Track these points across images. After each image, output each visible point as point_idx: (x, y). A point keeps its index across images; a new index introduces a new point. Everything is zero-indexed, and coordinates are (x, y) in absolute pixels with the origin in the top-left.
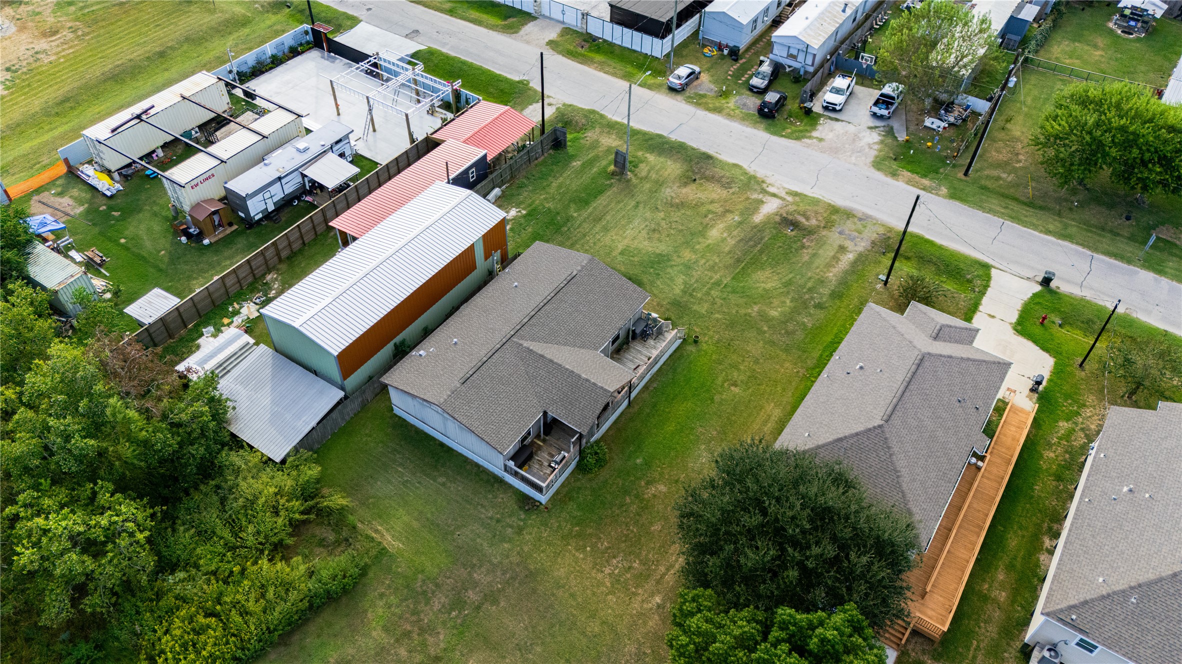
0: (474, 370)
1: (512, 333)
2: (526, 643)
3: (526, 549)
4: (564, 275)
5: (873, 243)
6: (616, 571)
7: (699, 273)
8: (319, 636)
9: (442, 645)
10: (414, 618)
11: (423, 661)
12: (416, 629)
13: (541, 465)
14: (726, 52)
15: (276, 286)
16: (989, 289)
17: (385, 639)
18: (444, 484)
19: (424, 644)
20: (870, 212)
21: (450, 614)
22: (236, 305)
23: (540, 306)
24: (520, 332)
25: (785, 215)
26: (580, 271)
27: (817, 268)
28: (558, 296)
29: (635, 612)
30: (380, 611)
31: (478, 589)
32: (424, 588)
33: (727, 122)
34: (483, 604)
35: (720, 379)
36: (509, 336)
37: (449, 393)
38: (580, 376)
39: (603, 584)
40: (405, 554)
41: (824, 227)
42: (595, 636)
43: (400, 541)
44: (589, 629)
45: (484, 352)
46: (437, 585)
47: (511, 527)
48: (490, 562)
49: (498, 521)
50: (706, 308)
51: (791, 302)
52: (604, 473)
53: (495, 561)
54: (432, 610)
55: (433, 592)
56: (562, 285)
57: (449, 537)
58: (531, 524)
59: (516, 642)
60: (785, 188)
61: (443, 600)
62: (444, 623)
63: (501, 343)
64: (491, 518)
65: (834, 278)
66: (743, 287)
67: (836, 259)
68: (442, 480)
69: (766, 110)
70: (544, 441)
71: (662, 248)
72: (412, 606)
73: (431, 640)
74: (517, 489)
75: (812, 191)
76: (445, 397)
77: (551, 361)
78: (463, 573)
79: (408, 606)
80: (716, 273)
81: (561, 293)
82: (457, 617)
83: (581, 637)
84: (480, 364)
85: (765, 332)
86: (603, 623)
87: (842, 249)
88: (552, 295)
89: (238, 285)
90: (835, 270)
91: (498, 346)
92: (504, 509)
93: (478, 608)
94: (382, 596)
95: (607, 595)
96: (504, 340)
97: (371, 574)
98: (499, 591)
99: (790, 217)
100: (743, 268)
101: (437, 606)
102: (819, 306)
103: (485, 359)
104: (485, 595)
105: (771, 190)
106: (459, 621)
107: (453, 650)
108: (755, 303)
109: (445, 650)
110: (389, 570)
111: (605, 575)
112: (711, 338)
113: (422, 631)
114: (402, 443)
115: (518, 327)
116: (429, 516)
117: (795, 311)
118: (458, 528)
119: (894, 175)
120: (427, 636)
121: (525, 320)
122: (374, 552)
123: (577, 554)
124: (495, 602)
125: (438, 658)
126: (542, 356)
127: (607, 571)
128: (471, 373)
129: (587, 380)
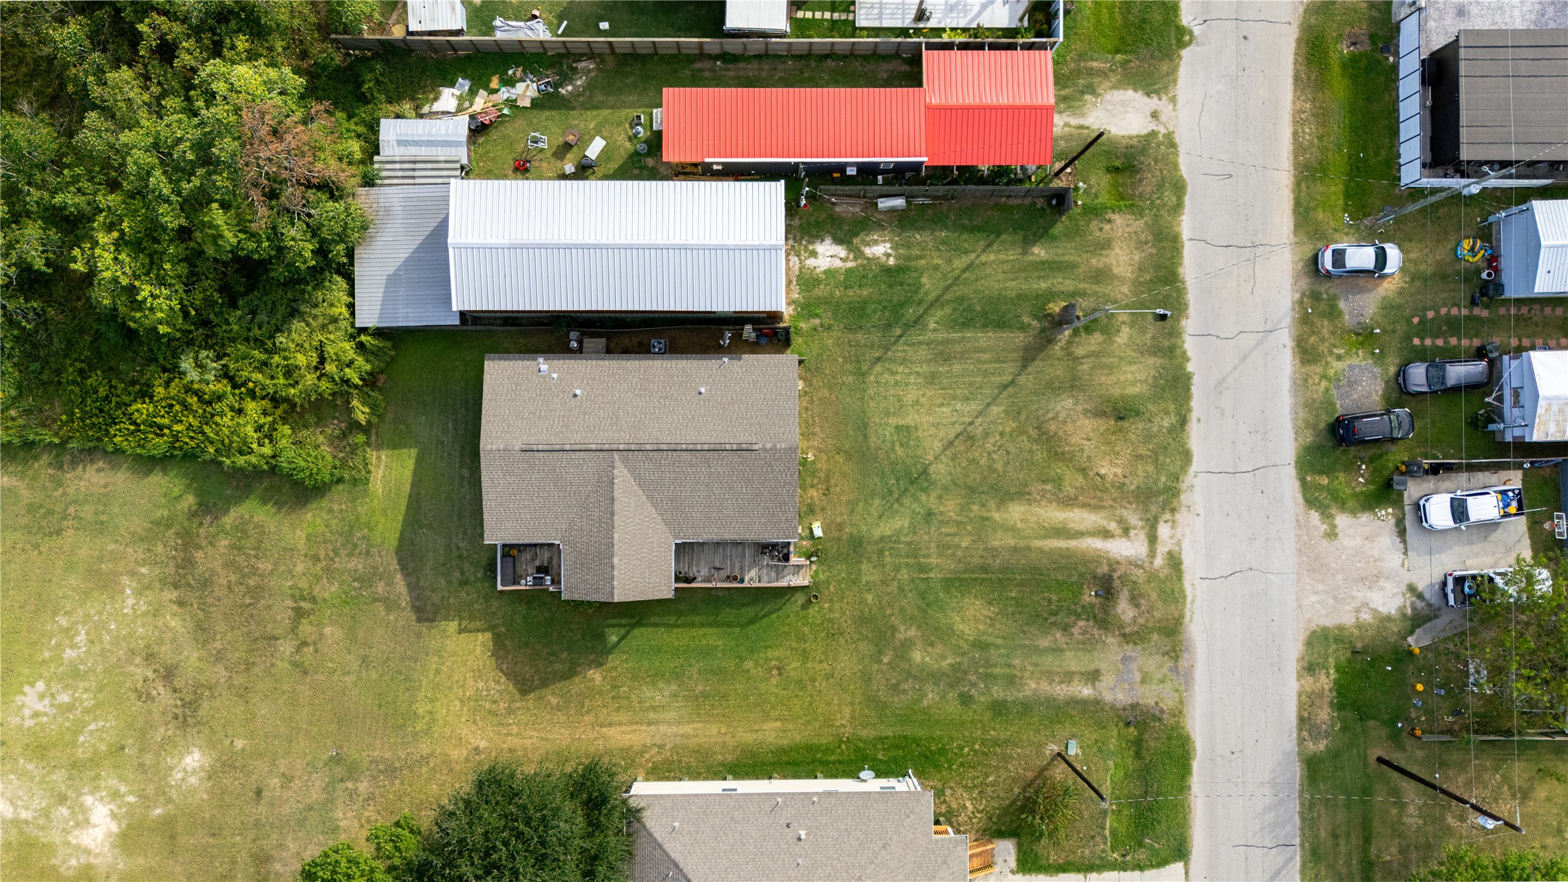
0: (546, 447)
1: (621, 447)
2: (372, 662)
3: (452, 600)
4: (743, 438)
5: (1134, 706)
6: (485, 693)
7: (926, 537)
9: (327, 595)
10: (332, 555)
12: (324, 563)
13: (533, 560)
14: (1483, 276)
15: (579, 83)
16: (1137, 873)
17: (302, 545)
18: (462, 478)
19: (318, 579)
20: (1200, 673)
21: (354, 581)
22: (519, 74)
23: (679, 447)
24: (630, 454)
25: (1116, 575)
26: (765, 450)
27: (1036, 665)
28: (708, 454)
29: (459, 732)
30: (319, 521)
32: (359, 542)
33: (1285, 384)
34: (380, 602)
35: (777, 653)
36: (615, 447)
37: (502, 447)
38: (612, 556)
39: (466, 690)
40: (376, 501)
41: (1124, 635)
42: (415, 714)
43: (384, 487)
44: (418, 705)
45: (577, 438)
46: (368, 552)
47: (462, 573)
48: (418, 579)
49: (460, 557)
50: (872, 578)
51: (951, 665)
53: (422, 583)
54: (347, 563)
55: (361, 553)
56: (728, 447)
57: (416, 526)
59: (368, 653)
60: (1179, 544)
61: (360, 566)
62: (344, 582)
63: (599, 447)
64: (458, 548)
65: (1029, 693)
66: (937, 600)
67: (1068, 677)
71: (940, 470)
72: (339, 544)
73: (324, 582)
75: (1197, 581)
76: (494, 447)
77: (613, 514)
79: (337, 541)
80: (940, 555)
81: (716, 454)
82: (355, 589)
83: (407, 703)
84: (558, 447)
85: (880, 662)
86: (432, 713)
87: (1093, 676)
88: (706, 447)
89: (541, 49)
90: (1045, 686)
91: (594, 447)
93: (375, 600)
94: (331, 511)
95: (458, 699)
96: (606, 447)
97: (341, 489)
99: (1117, 583)
100: (975, 579)
101: (351, 565)
102: (965, 700)
103: (568, 447)
105: (1163, 530)
106: (354, 593)
107: (329, 607)
108: (919, 627)
109: (325, 600)
110: (353, 500)
111: (473, 686)
112: (831, 610)
113: (327, 569)
115: (633, 447)
116: (423, 492)
117: (936, 677)
118: (430, 527)
119: (1310, 668)
120: (325, 576)
121: (648, 447)
122: (359, 474)
124: (388, 610)
126: (613, 500)
127: (481, 685)
128: (540, 447)
129: (613, 567)
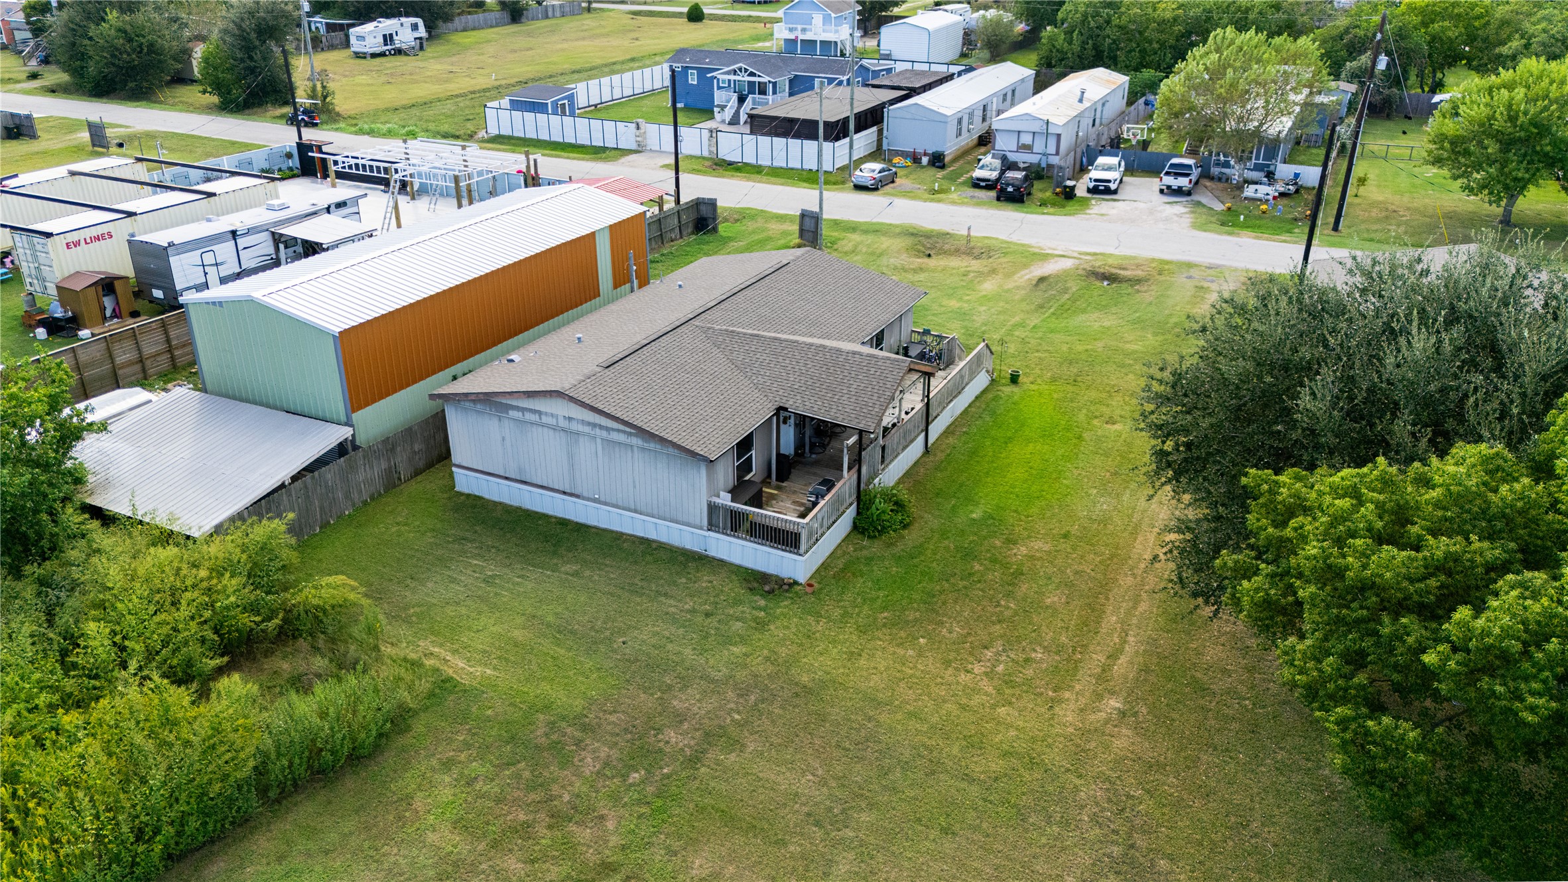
0: (625, 353)
1: (690, 316)
2: (830, 809)
3: (783, 652)
4: (766, 266)
6: (1000, 668)
7: (983, 318)
8: (280, 859)
9: (614, 840)
10: (535, 796)
11: (569, 877)
12: (542, 816)
14: (925, 160)
17: (464, 845)
18: (576, 574)
19: (567, 843)
20: (1218, 262)
21: (625, 777)
23: (734, 291)
24: (706, 315)
25: (1090, 270)
26: (794, 260)
27: (1175, 306)
28: (763, 282)
29: (1071, 730)
30: (446, 794)
31: (686, 726)
32: (554, 737)
34: (704, 752)
35: (1081, 416)
36: (684, 319)
37: (581, 378)
39: (976, 691)
40: (502, 684)
41: (1160, 274)
42: (996, 779)
43: (487, 665)
44: (976, 768)
45: (640, 337)
46: (585, 728)
47: (740, 620)
48: (704, 677)
49: (707, 615)
52: (912, 537)
53: (717, 675)
54: (579, 775)
55: (578, 743)
56: (767, 272)
57: (602, 648)
58: (782, 614)
59: (806, 809)
60: (1073, 251)
61: (604, 751)
62: (615, 798)
63: (672, 326)
64: (693, 611)
66: (1066, 327)
68: (568, 568)
69: (1010, 189)
70: (778, 488)
72: (527, 774)
73: (584, 834)
74: (739, 567)
75: (1118, 250)
76: (574, 382)
78: (647, 701)
79: (518, 776)
80: (1012, 316)
81: (767, 280)
82: (644, 781)
83: (964, 785)
84: (636, 347)
85: (1131, 365)
86: (1006, 755)
88: (753, 280)
89: (138, 367)
91: (668, 329)
92: (717, 596)
93: (694, 760)
94: (448, 764)
95: (994, 707)
96: (678, 323)
97: (419, 726)
98: (739, 725)
99: (1101, 271)
100: (1054, 313)
101: (590, 766)
103: (645, 341)
104: (707, 734)
105: (1054, 252)
106: (650, 789)
107: (645, 847)
108: (1095, 340)
109: (623, 848)
110: (463, 715)
111: (976, 677)
112: (1040, 376)
113: (558, 819)
114: (477, 528)
115: (699, 311)
116: (550, 620)
118: (621, 631)
120: (572, 827)
121: (711, 304)
122: (424, 686)
123: (901, 651)
124: (734, 745)
125: (608, 868)
127: (978, 669)
128: (620, 356)
